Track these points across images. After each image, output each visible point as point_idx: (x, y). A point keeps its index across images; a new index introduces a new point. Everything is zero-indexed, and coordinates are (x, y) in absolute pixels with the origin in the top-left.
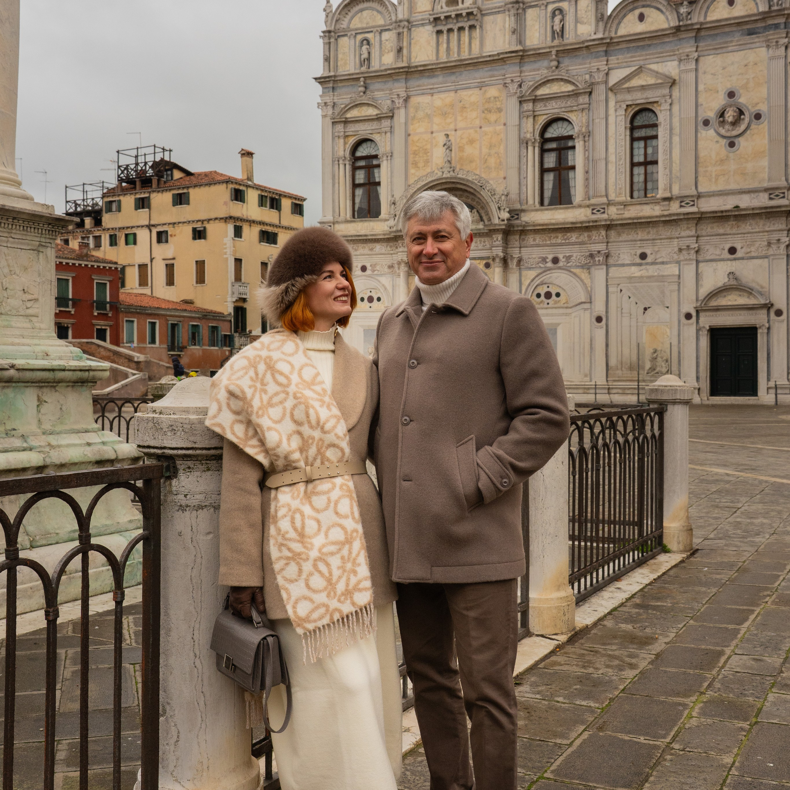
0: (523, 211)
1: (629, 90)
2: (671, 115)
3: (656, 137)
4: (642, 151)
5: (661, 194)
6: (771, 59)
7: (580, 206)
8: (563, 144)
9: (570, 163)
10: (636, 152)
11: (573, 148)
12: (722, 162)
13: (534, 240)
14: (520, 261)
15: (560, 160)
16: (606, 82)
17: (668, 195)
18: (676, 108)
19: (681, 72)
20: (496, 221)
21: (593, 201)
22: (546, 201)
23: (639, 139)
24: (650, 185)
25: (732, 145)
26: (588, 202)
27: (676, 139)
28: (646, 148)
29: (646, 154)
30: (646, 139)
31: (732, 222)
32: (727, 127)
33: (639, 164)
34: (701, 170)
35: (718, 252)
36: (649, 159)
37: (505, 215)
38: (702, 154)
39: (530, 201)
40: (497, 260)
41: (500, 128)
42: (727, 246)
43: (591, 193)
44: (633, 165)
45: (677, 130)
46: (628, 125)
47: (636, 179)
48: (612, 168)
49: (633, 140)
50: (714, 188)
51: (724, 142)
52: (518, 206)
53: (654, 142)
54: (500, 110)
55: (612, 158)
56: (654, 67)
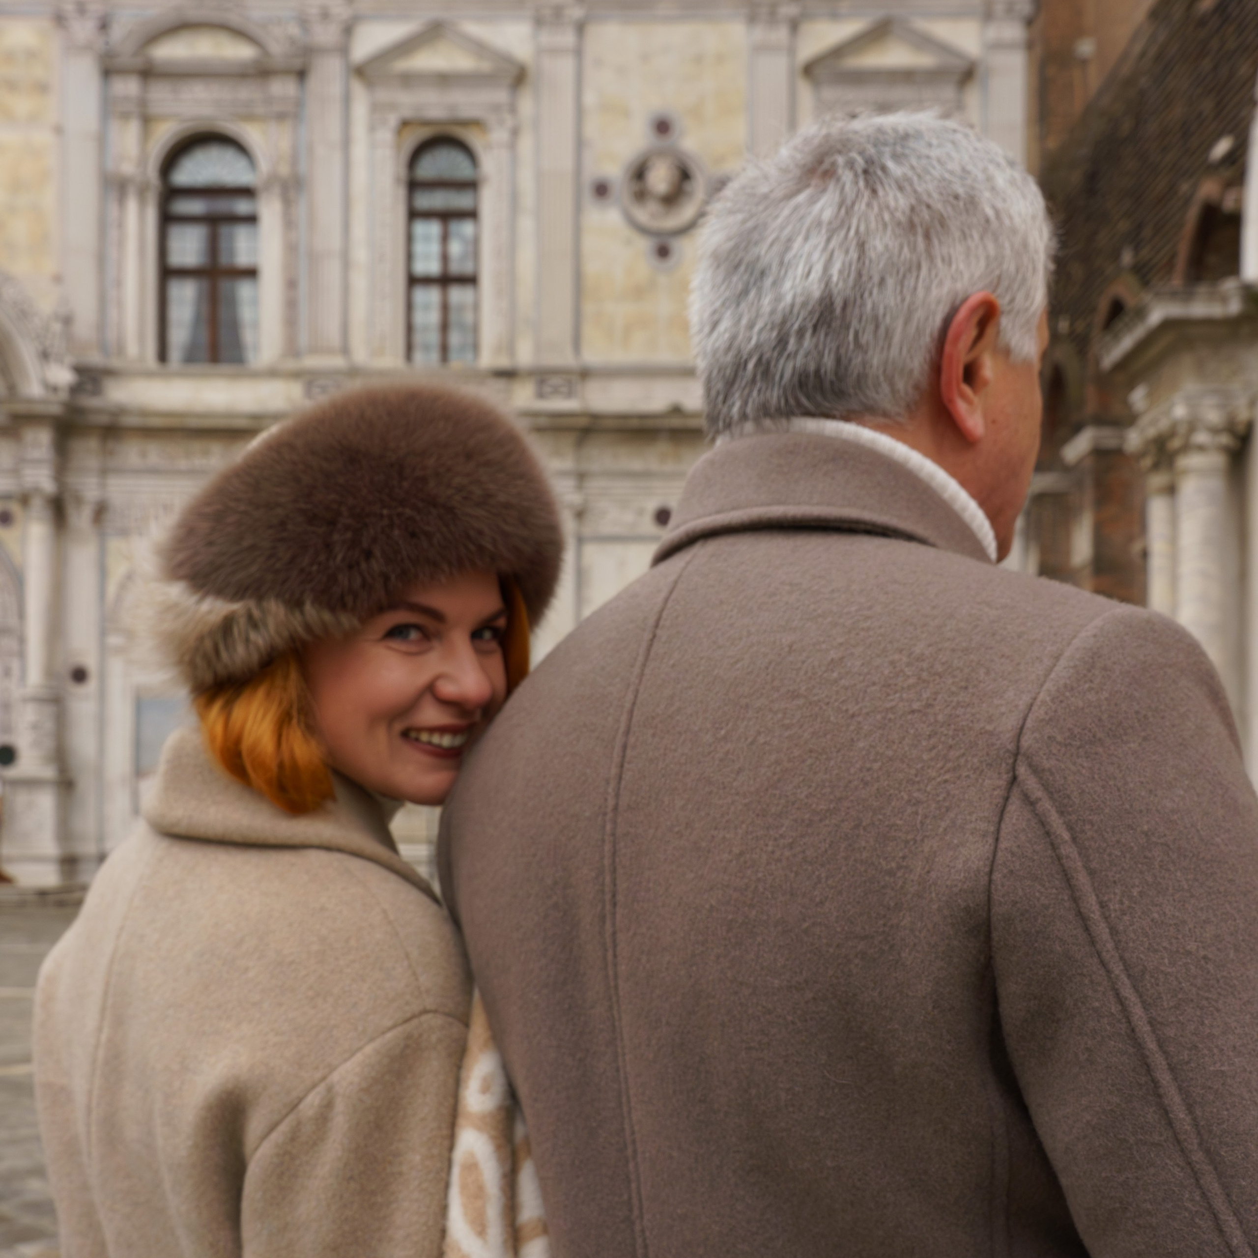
0: (109, 373)
1: (408, 80)
2: (514, 161)
3: (472, 214)
4: (435, 248)
5: (488, 359)
6: (759, 49)
7: (272, 373)
8: (222, 206)
9: (242, 259)
10: (419, 248)
11: (251, 219)
12: (639, 292)
13: (144, 455)
14: (101, 512)
15: (213, 247)
16: (344, 50)
17: (503, 362)
18: (526, 144)
19: (540, 51)
20: (33, 389)
21: (311, 362)
22: (175, 353)
23: (428, 215)
24: (455, 338)
25: (663, 252)
26: (291, 364)
27: (526, 224)
28: (445, 238)
29: (445, 258)
30: (446, 216)
31: (663, 446)
32: (653, 207)
33: (427, 281)
34: (589, 308)
35: (629, 517)
36: (455, 268)
37: (63, 376)
38: (592, 268)
39: (132, 349)
40: (38, 505)
41: (43, 137)
42: (652, 505)
43: (303, 339)
44: (413, 281)
45: (528, 200)
46: (403, 172)
47: (419, 318)
48: (360, 282)
49: (413, 215)
50: (618, 356)
51: (644, 245)
52: (95, 359)
53: (467, 228)
54: (42, 88)
55: (360, 254)
56: (473, 28)
